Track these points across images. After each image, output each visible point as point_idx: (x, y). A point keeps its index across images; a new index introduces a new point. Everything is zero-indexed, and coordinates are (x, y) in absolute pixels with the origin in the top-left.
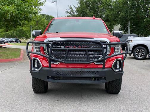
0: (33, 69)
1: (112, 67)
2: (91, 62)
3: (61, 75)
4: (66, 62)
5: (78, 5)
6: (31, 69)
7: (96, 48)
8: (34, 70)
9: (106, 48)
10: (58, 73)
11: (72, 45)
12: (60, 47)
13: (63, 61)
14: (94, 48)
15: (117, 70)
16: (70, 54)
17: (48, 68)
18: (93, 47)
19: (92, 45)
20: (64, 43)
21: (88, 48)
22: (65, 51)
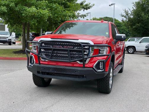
0: (30, 64)
1: (94, 67)
2: (71, 61)
3: (51, 71)
4: (51, 60)
5: (133, 8)
6: (28, 65)
7: (79, 49)
8: (31, 66)
9: (89, 49)
10: (45, 69)
11: (59, 45)
12: (50, 47)
13: (49, 59)
14: (78, 49)
15: (99, 71)
16: (55, 53)
17: (38, 65)
18: (76, 47)
19: (76, 46)
20: (51, 43)
21: (73, 48)
22: (51, 50)
